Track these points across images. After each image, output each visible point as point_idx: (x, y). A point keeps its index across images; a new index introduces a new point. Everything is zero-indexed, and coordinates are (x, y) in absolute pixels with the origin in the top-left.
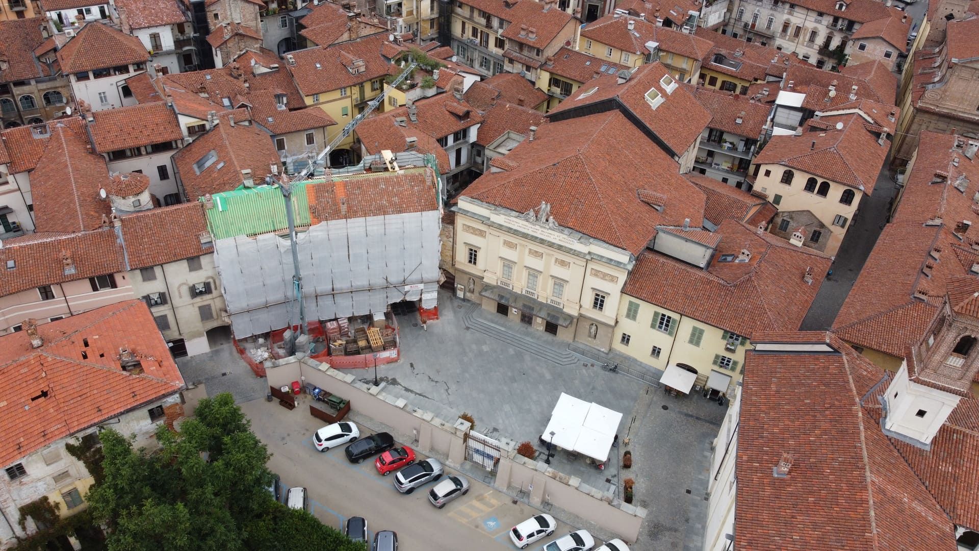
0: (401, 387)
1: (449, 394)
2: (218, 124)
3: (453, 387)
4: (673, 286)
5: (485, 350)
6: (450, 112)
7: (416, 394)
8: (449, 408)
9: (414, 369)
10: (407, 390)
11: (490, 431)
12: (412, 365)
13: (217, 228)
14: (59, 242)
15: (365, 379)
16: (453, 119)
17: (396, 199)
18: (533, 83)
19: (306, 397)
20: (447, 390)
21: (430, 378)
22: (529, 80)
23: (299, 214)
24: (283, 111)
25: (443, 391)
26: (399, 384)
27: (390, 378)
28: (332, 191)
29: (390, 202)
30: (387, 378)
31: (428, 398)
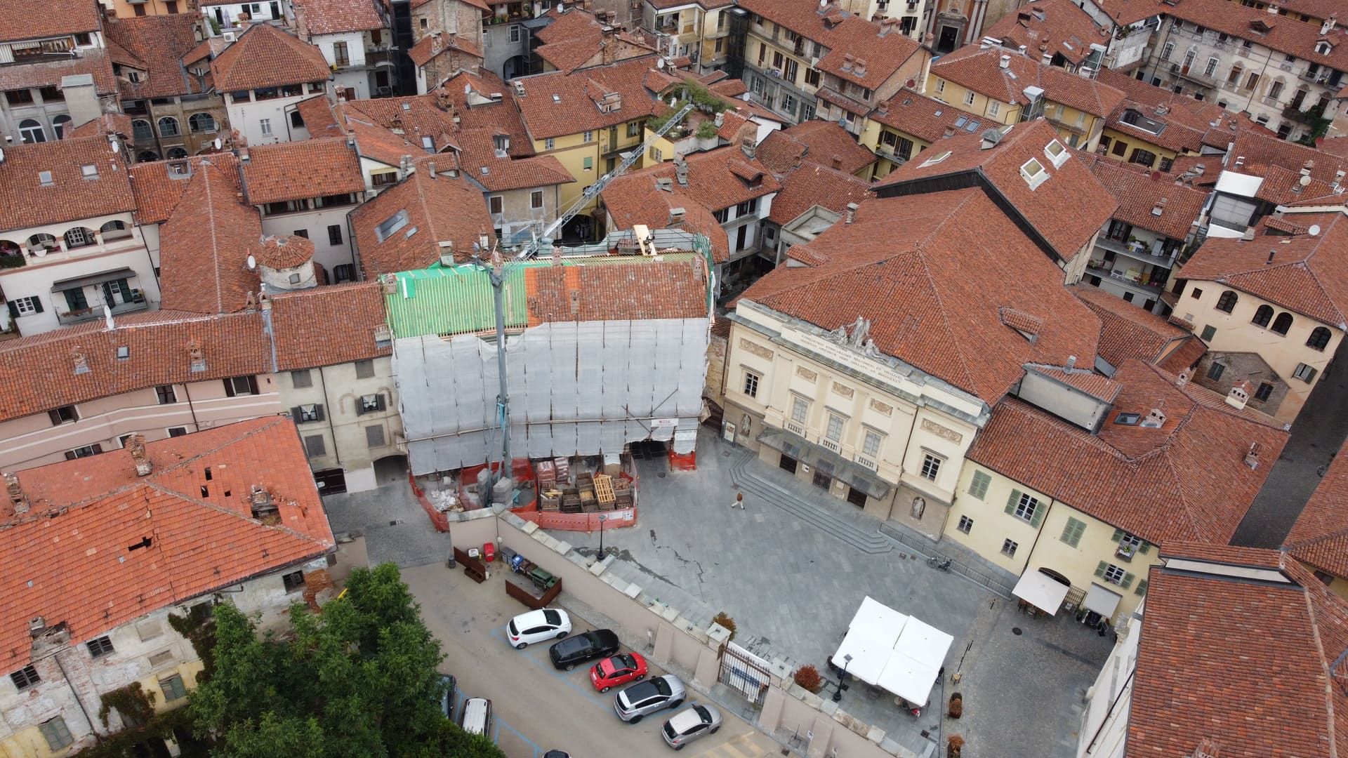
0: (635, 564)
1: (702, 582)
2: (413, 173)
3: (709, 571)
4: (1043, 454)
5: (759, 521)
6: (735, 174)
7: (656, 576)
8: (700, 603)
9: (655, 539)
10: (643, 569)
11: (757, 642)
12: (653, 534)
13: (400, 321)
14: (188, 326)
15: (586, 548)
16: (738, 183)
17: (649, 298)
18: (856, 137)
19: (501, 566)
20: (699, 575)
21: (677, 555)
22: (850, 133)
23: (513, 310)
24: (503, 159)
25: (694, 576)
26: (632, 559)
27: (620, 550)
28: (561, 280)
29: (639, 300)
30: (617, 549)
31: (672, 584)
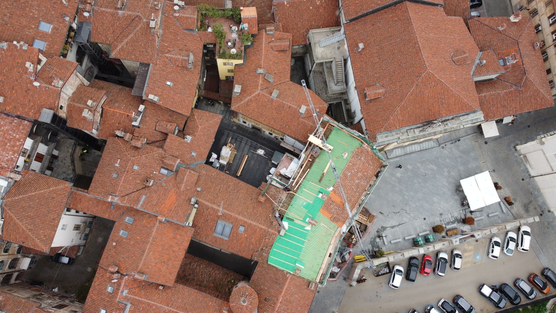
0: (389, 228)
1: (409, 214)
3: (407, 208)
5: (399, 176)
7: (398, 226)
8: (416, 221)
9: (384, 214)
10: (392, 227)
11: (440, 217)
12: (381, 213)
15: (372, 238)
20: (406, 213)
21: (394, 213)
23: (330, 228)
25: (405, 214)
26: (386, 227)
28: (332, 202)
30: (379, 229)
31: (403, 223)
